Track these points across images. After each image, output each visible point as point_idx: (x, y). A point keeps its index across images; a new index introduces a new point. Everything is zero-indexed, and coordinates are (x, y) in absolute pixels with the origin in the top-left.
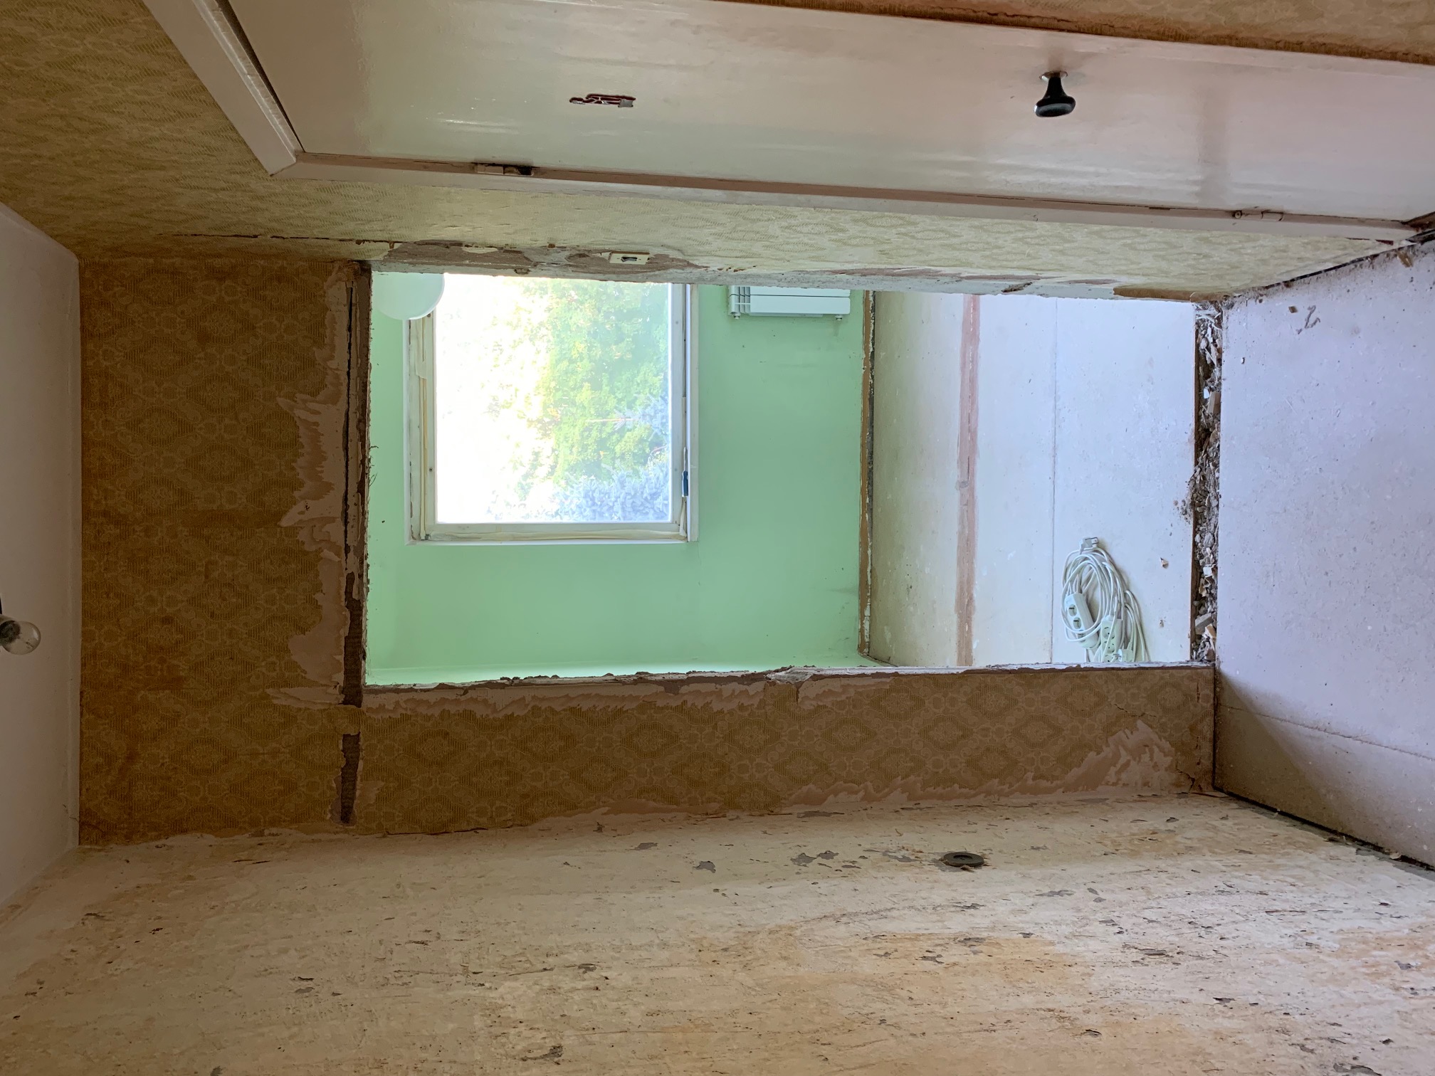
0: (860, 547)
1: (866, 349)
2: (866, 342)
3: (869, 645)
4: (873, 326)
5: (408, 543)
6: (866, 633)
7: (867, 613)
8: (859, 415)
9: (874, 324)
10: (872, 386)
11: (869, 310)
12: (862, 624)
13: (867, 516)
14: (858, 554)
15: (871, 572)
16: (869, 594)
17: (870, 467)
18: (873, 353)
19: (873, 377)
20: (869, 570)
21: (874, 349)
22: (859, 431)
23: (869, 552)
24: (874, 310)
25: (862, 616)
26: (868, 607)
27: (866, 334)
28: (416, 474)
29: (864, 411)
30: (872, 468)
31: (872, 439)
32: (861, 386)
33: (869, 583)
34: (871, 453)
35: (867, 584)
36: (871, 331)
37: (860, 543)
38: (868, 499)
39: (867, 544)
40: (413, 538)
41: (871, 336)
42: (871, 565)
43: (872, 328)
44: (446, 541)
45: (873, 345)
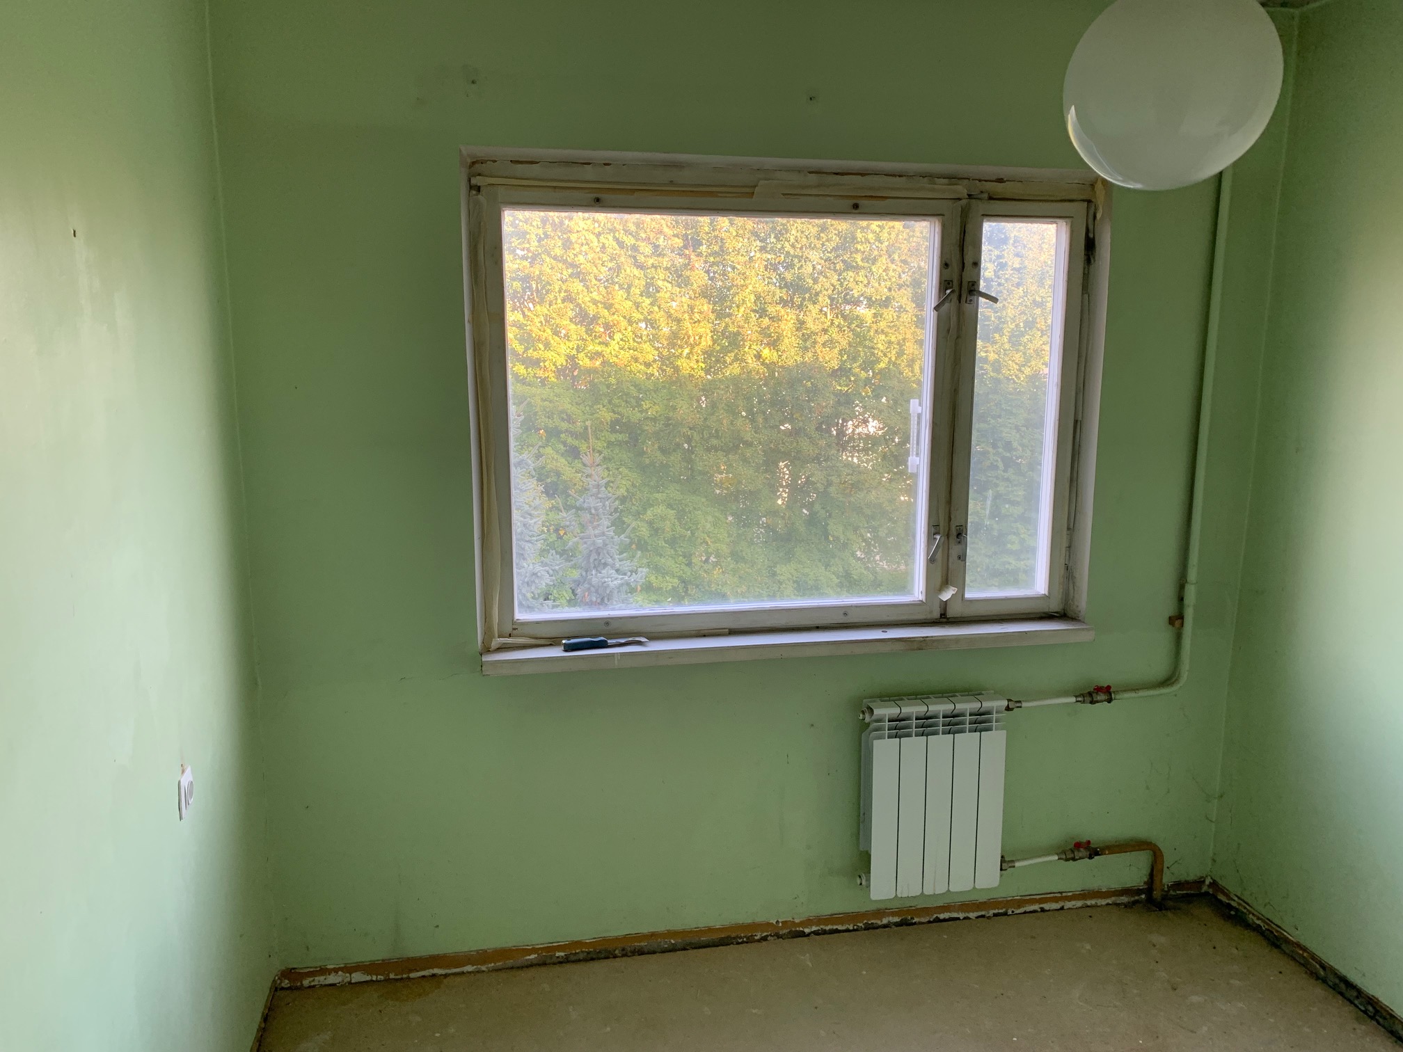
0: (477, 951)
1: (809, 922)
2: (820, 920)
3: (297, 988)
4: (844, 928)
5: (464, 152)
6: (320, 980)
7: (357, 977)
8: (703, 923)
9: (847, 931)
10: (750, 940)
11: (869, 920)
12: (336, 970)
13: (533, 956)
14: (466, 949)
15: (434, 975)
16: (392, 976)
17: (617, 952)
18: (802, 934)
19: (764, 939)
20: (436, 971)
21: (809, 935)
22: (678, 925)
23: (469, 968)
24: (869, 927)
25: (349, 969)
26: (368, 978)
27: (831, 919)
28: (589, 173)
29: (710, 930)
30: (615, 957)
31: (664, 951)
32: (749, 921)
33: (412, 975)
34: (641, 952)
35: (411, 971)
36: (835, 927)
37: (485, 951)
38: (562, 954)
39: (484, 963)
40: (473, 163)
41: (828, 928)
42: (446, 976)
43: (840, 927)
44: (469, 222)
45: (816, 933)
